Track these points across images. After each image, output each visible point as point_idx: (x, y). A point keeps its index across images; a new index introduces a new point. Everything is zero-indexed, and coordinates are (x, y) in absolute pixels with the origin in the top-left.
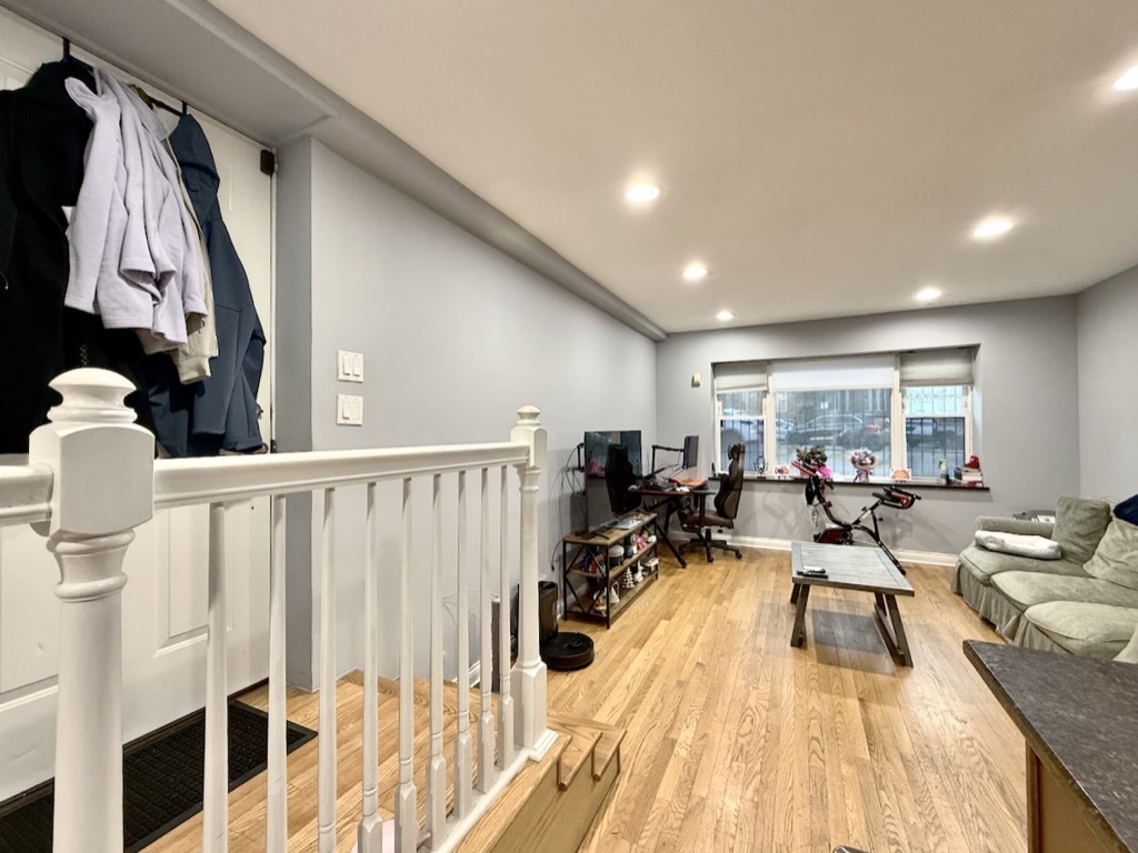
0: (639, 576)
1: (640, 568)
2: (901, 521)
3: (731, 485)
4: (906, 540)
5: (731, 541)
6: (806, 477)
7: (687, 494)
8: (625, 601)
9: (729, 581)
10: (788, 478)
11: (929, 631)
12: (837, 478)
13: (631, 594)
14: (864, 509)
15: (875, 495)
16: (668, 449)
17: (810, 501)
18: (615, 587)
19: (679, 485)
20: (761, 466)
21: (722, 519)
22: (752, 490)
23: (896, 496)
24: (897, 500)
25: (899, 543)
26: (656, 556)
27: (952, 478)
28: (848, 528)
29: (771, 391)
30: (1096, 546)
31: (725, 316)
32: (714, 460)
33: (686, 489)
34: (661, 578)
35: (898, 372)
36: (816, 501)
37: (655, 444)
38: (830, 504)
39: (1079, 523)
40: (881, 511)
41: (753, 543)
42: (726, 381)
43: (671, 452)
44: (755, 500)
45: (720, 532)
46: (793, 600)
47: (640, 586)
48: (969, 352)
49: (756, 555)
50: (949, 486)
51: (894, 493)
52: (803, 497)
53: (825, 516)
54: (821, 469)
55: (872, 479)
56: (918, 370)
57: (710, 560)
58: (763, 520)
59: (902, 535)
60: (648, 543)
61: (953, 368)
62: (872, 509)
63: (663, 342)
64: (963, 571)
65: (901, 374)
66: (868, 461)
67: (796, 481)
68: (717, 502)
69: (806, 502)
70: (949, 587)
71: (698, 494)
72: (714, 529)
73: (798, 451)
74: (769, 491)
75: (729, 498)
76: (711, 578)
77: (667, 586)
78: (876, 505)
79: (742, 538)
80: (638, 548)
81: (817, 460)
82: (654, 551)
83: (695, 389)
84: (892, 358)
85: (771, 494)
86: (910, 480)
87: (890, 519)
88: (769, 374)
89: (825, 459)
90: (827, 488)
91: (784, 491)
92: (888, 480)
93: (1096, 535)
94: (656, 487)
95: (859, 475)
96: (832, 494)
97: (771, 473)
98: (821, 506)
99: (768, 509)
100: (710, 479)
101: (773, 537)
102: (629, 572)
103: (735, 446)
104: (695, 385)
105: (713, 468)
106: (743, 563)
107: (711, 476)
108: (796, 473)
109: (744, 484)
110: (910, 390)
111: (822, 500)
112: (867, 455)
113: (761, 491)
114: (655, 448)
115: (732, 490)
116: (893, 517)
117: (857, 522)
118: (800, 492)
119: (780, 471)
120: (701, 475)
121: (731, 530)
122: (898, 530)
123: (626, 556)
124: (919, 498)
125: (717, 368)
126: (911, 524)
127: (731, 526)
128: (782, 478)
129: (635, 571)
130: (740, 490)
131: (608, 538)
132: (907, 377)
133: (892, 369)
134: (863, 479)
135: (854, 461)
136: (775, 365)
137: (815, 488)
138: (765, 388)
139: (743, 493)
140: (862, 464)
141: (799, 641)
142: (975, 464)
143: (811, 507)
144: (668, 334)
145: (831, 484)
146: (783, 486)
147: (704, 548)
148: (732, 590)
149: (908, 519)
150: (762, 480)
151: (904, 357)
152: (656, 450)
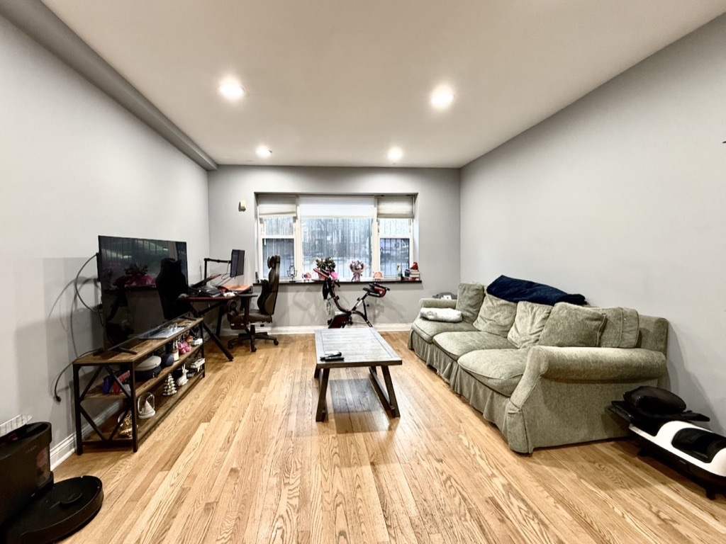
0: (183, 380)
1: (185, 371)
2: (379, 305)
3: (271, 288)
4: (381, 317)
5: (271, 331)
6: (323, 279)
7: (233, 298)
8: (161, 412)
9: (268, 368)
10: (311, 281)
12: (342, 279)
13: (171, 402)
14: (358, 300)
15: (365, 289)
16: (218, 261)
17: (325, 297)
18: (150, 401)
19: (227, 291)
20: (292, 273)
21: (263, 316)
22: (286, 291)
23: (376, 289)
24: (377, 291)
25: (377, 320)
26: (203, 357)
27: (404, 276)
28: (349, 313)
29: (299, 217)
30: (479, 311)
31: (263, 153)
32: (257, 269)
33: (232, 294)
34: (208, 374)
35: (376, 209)
36: (329, 296)
37: (207, 257)
38: (338, 298)
39: (470, 298)
40: (369, 299)
41: (287, 331)
42: (266, 208)
43: (220, 263)
44: (288, 300)
45: (262, 326)
46: (317, 375)
47: (184, 390)
48: (412, 197)
49: (289, 340)
50: (403, 281)
51: (376, 287)
52: (321, 294)
53: (334, 306)
54: (332, 273)
55: (362, 279)
56: (387, 207)
57: (254, 350)
58: (294, 313)
59: (379, 314)
60: (193, 346)
61: (404, 207)
62: (363, 299)
63: (213, 170)
64: (415, 334)
65: (378, 209)
66: (360, 267)
67: (316, 283)
68: (259, 302)
69: (322, 297)
70: (406, 346)
71: (244, 297)
72: (257, 324)
73: (317, 261)
74: (298, 291)
75: (268, 299)
76: (253, 367)
77: (213, 382)
78: (365, 296)
79: (279, 328)
80: (181, 353)
81: (329, 268)
82: (200, 352)
83: (242, 212)
84: (373, 199)
85: (299, 293)
86: (383, 279)
87: (372, 304)
88: (297, 205)
89: (334, 266)
90: (336, 286)
91: (309, 290)
92: (371, 279)
93: (478, 305)
94: (204, 294)
95: (355, 277)
96: (339, 290)
97: (299, 278)
98: (332, 300)
99: (297, 304)
100: (254, 284)
101: (301, 325)
102: (170, 379)
103: (273, 257)
104: (242, 209)
105: (257, 276)
106: (279, 349)
107: (255, 282)
108: (315, 277)
109: (280, 288)
110: (382, 220)
111: (333, 295)
112: (359, 263)
113: (291, 291)
114: (206, 260)
115: (271, 292)
116: (374, 304)
117: (355, 308)
118: (319, 291)
119: (306, 276)
120: (247, 281)
121: (270, 324)
122: (377, 312)
123: (163, 365)
124: (389, 290)
125: (260, 197)
126: (383, 307)
127: (270, 321)
128: (307, 281)
129: (177, 374)
130: (277, 292)
131: (135, 354)
132: (381, 212)
133: (373, 206)
134: (357, 279)
135: (351, 267)
136: (302, 198)
137: (328, 286)
138: (295, 215)
139: (279, 294)
140: (356, 269)
141: (322, 416)
142: (415, 267)
143: (326, 301)
144: (218, 165)
145: (339, 284)
146: (307, 287)
147: (250, 341)
148: (270, 375)
149: (382, 304)
150: (293, 283)
151: (380, 198)
152: (208, 263)
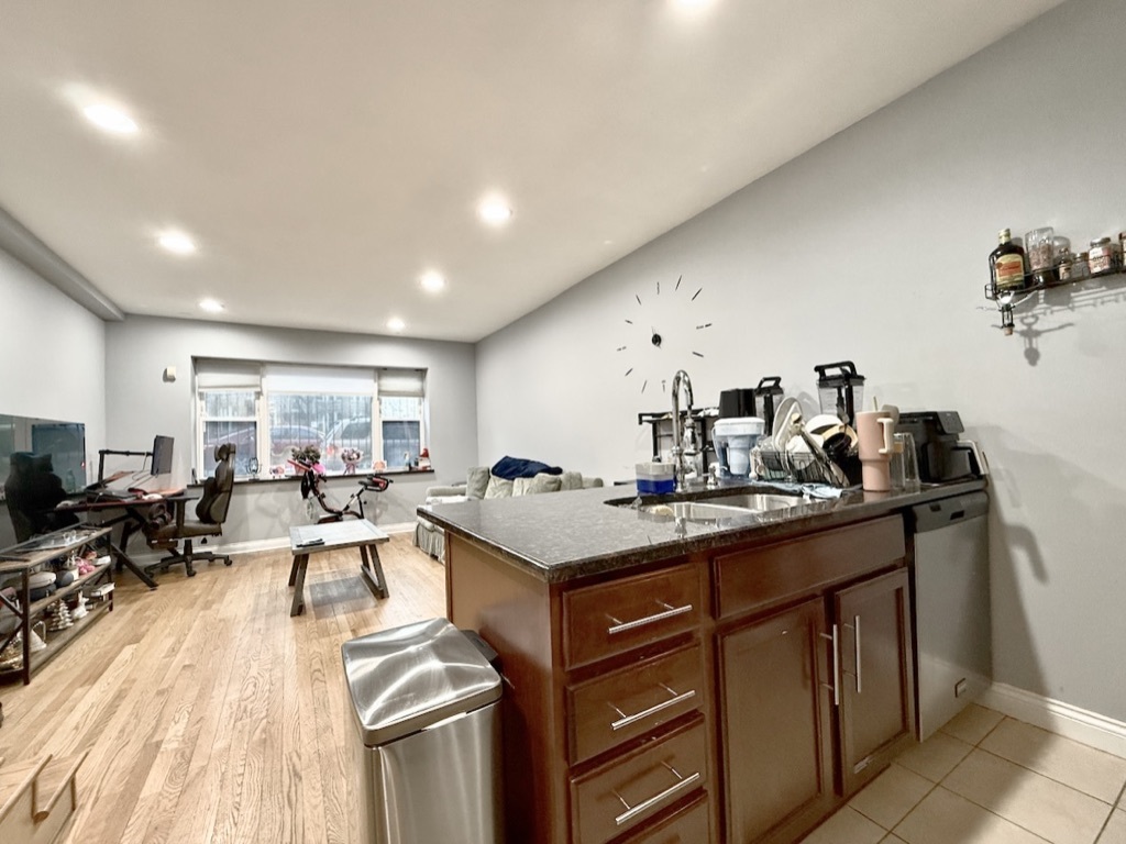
0: (81, 611)
1: (82, 600)
2: (380, 503)
3: (217, 491)
4: (384, 517)
5: (218, 551)
6: (301, 474)
7: (159, 501)
8: (56, 644)
9: (218, 587)
10: (283, 477)
11: (399, 573)
12: (329, 473)
13: (67, 635)
14: (352, 496)
15: (361, 483)
16: (128, 453)
17: (305, 495)
18: (39, 630)
19: (145, 494)
20: (254, 467)
21: (208, 526)
22: (244, 493)
23: (377, 482)
24: (376, 484)
25: (379, 520)
26: (110, 582)
27: (413, 465)
28: (340, 514)
29: (265, 392)
30: (484, 494)
31: (211, 306)
32: (192, 466)
33: (157, 497)
34: (116, 608)
35: (376, 385)
36: (311, 494)
37: (105, 449)
38: (323, 496)
39: (478, 482)
40: (366, 495)
41: (245, 548)
42: (209, 378)
43: (131, 456)
44: (247, 505)
45: (204, 541)
46: (292, 583)
47: (80, 625)
48: (421, 373)
49: (247, 558)
50: (411, 471)
51: (374, 479)
52: (300, 493)
53: (319, 508)
54: (316, 466)
55: (358, 472)
56: (391, 383)
57: (191, 574)
58: (256, 523)
59: (381, 513)
60: (96, 566)
61: (412, 384)
62: (358, 495)
63: (115, 322)
64: (421, 527)
65: (379, 385)
66: (355, 456)
67: (293, 479)
68: (199, 510)
69: (301, 497)
70: (411, 543)
71: (174, 504)
72: (196, 540)
73: (293, 451)
74: (263, 492)
75: (216, 502)
76: (194, 590)
77: (129, 614)
78: (361, 491)
79: (232, 546)
80: (80, 574)
81: (311, 459)
82: (106, 575)
83: (168, 384)
84: (372, 372)
85: (264, 495)
86: (385, 470)
87: (371, 503)
88: (262, 376)
89: (318, 457)
90: (322, 482)
91: (280, 490)
92: (371, 471)
93: (483, 489)
94: (108, 497)
95: (348, 469)
96: (326, 487)
97: (265, 474)
98: (316, 499)
99: (262, 510)
100: (188, 486)
101: (266, 538)
102: (63, 606)
103: (224, 446)
104: (168, 378)
105: (193, 472)
106: (234, 568)
107: (190, 483)
108: (291, 471)
109: (235, 488)
110: (384, 399)
111: (316, 492)
112: (354, 452)
113: (253, 492)
114: (102, 453)
115: (220, 492)
116: (374, 500)
117: (347, 507)
118: (296, 489)
119: (275, 471)
120: (177, 482)
121: (219, 538)
122: (378, 511)
123: (58, 584)
124: (391, 481)
125: (199, 363)
126: (386, 505)
127: (218, 533)
128: (277, 477)
129: (73, 606)
130: (230, 492)
131: (26, 561)
132: (383, 388)
133: (372, 381)
134: (351, 472)
135: (343, 457)
136: (269, 368)
137: (309, 483)
138: (258, 390)
139: (233, 497)
140: (350, 459)
141: (298, 610)
142: (426, 455)
143: (307, 501)
144: (127, 315)
145: (325, 479)
146: (278, 485)
147: (182, 564)
148: (222, 594)
149: (384, 500)
150: (255, 482)
151: (381, 372)
152: (106, 456)
